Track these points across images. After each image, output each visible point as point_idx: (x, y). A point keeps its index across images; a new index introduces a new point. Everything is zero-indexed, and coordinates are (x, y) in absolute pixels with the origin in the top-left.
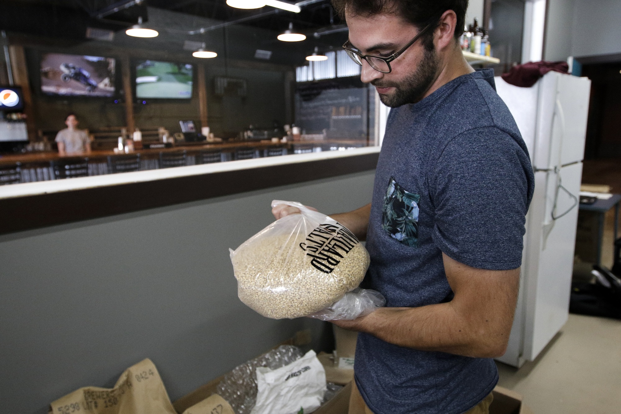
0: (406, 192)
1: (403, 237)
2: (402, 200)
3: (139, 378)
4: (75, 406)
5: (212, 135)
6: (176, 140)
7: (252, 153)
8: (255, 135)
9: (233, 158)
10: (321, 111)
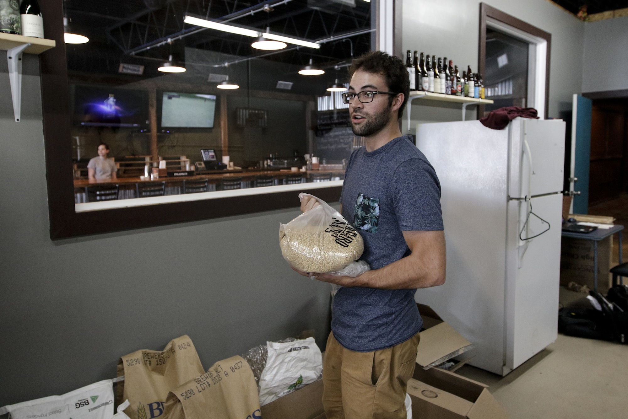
0: (371, 198)
1: (368, 226)
2: (369, 204)
3: (180, 347)
4: (137, 361)
5: (232, 164)
6: (197, 169)
7: (271, 182)
8: (274, 164)
9: (252, 185)
10: (341, 141)
